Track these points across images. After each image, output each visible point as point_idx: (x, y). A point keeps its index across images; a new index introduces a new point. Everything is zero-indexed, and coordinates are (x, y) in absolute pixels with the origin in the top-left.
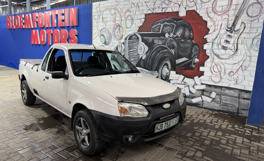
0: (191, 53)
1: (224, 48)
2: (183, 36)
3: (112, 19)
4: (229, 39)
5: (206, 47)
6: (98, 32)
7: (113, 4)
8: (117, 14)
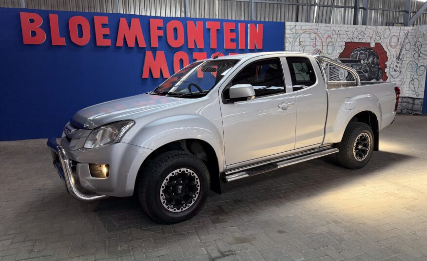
0: (378, 75)
1: (395, 71)
2: (373, 61)
3: (312, 44)
4: (397, 65)
5: (386, 70)
7: (313, 28)
8: (318, 39)
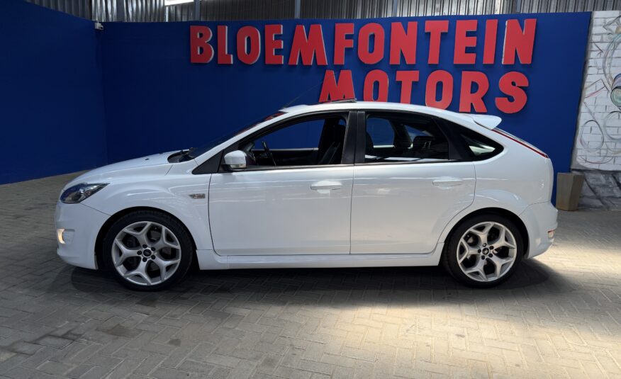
6: (605, 80)
